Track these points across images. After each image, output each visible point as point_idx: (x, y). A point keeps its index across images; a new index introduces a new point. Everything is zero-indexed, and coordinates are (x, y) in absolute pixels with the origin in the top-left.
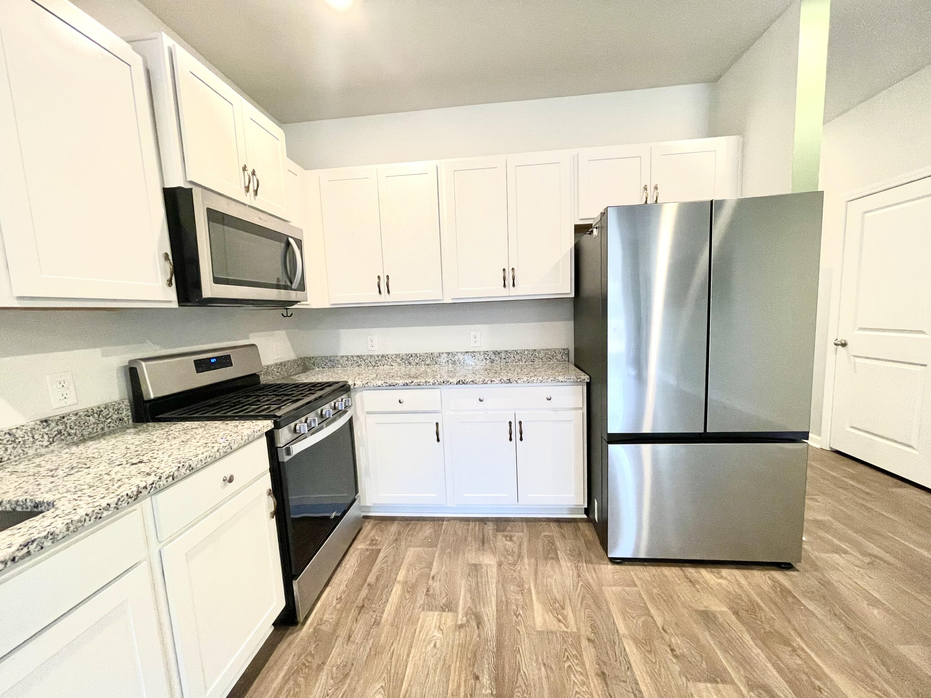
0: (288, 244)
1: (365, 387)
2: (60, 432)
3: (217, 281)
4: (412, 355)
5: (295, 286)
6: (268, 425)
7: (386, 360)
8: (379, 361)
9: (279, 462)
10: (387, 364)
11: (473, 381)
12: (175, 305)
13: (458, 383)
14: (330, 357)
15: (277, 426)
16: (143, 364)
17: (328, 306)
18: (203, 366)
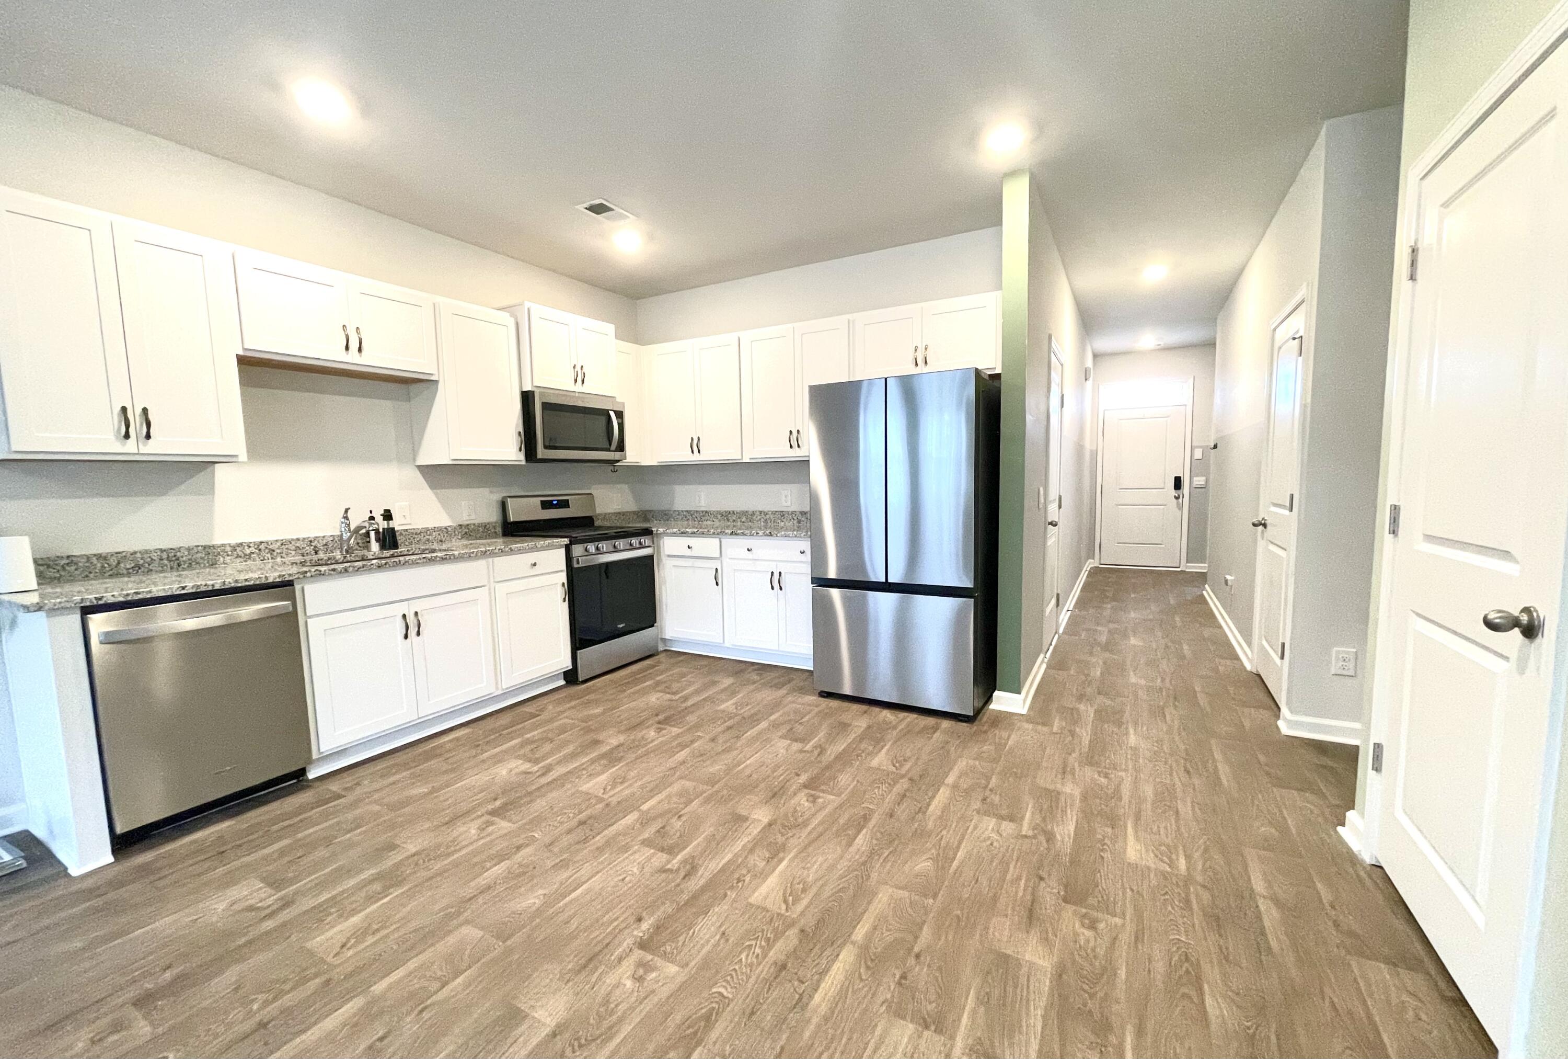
0: (609, 417)
1: (665, 534)
2: (466, 533)
3: (546, 447)
4: (730, 512)
5: (613, 447)
6: (566, 541)
7: (709, 516)
8: (703, 516)
9: (573, 566)
10: (710, 520)
11: (743, 533)
12: (524, 463)
14: (666, 511)
15: (571, 543)
16: (510, 499)
18: (546, 505)
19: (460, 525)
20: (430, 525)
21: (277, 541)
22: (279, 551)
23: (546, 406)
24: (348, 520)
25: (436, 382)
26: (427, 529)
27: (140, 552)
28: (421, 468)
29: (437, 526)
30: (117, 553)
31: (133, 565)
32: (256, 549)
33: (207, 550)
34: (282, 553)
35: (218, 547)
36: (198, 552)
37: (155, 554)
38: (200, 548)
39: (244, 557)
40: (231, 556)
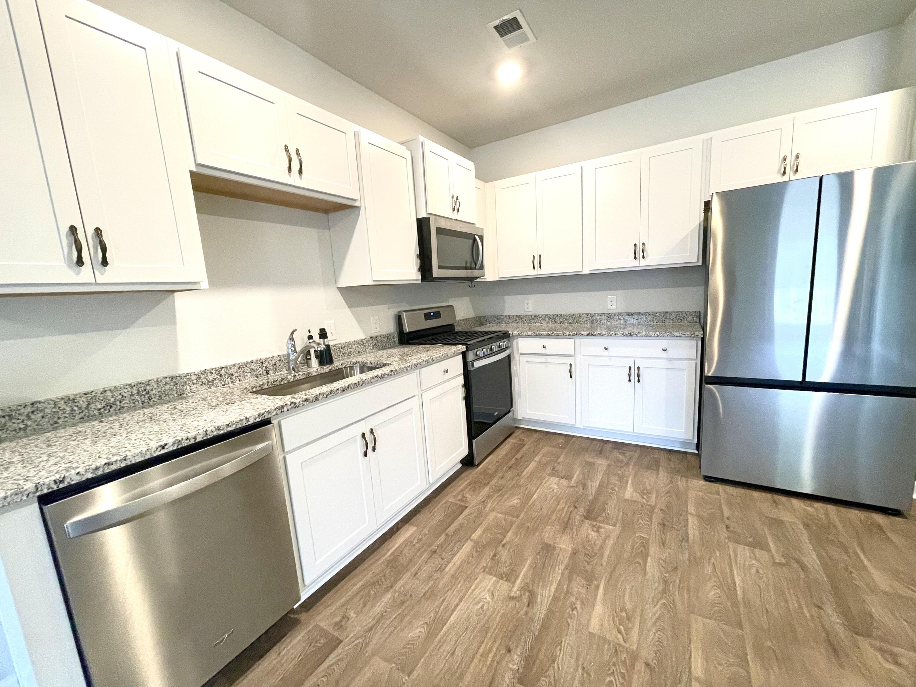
0: (475, 240)
1: (520, 336)
2: (375, 344)
3: (440, 267)
4: (557, 315)
5: (477, 267)
6: (463, 348)
7: (538, 319)
8: (533, 319)
9: (468, 370)
10: (538, 322)
11: (600, 334)
12: (420, 282)
13: (588, 335)
14: (498, 316)
15: (468, 349)
16: (404, 313)
17: (497, 279)
18: (428, 316)
19: (371, 338)
20: (351, 340)
21: (234, 365)
22: (236, 375)
23: (440, 231)
24: (293, 341)
25: (358, 208)
26: (349, 343)
27: (110, 390)
28: (341, 289)
29: (356, 339)
30: (85, 394)
31: (104, 404)
32: (217, 375)
33: (174, 380)
34: (240, 376)
35: (184, 377)
36: (166, 383)
37: (126, 391)
38: (168, 379)
39: (208, 384)
40: (197, 384)
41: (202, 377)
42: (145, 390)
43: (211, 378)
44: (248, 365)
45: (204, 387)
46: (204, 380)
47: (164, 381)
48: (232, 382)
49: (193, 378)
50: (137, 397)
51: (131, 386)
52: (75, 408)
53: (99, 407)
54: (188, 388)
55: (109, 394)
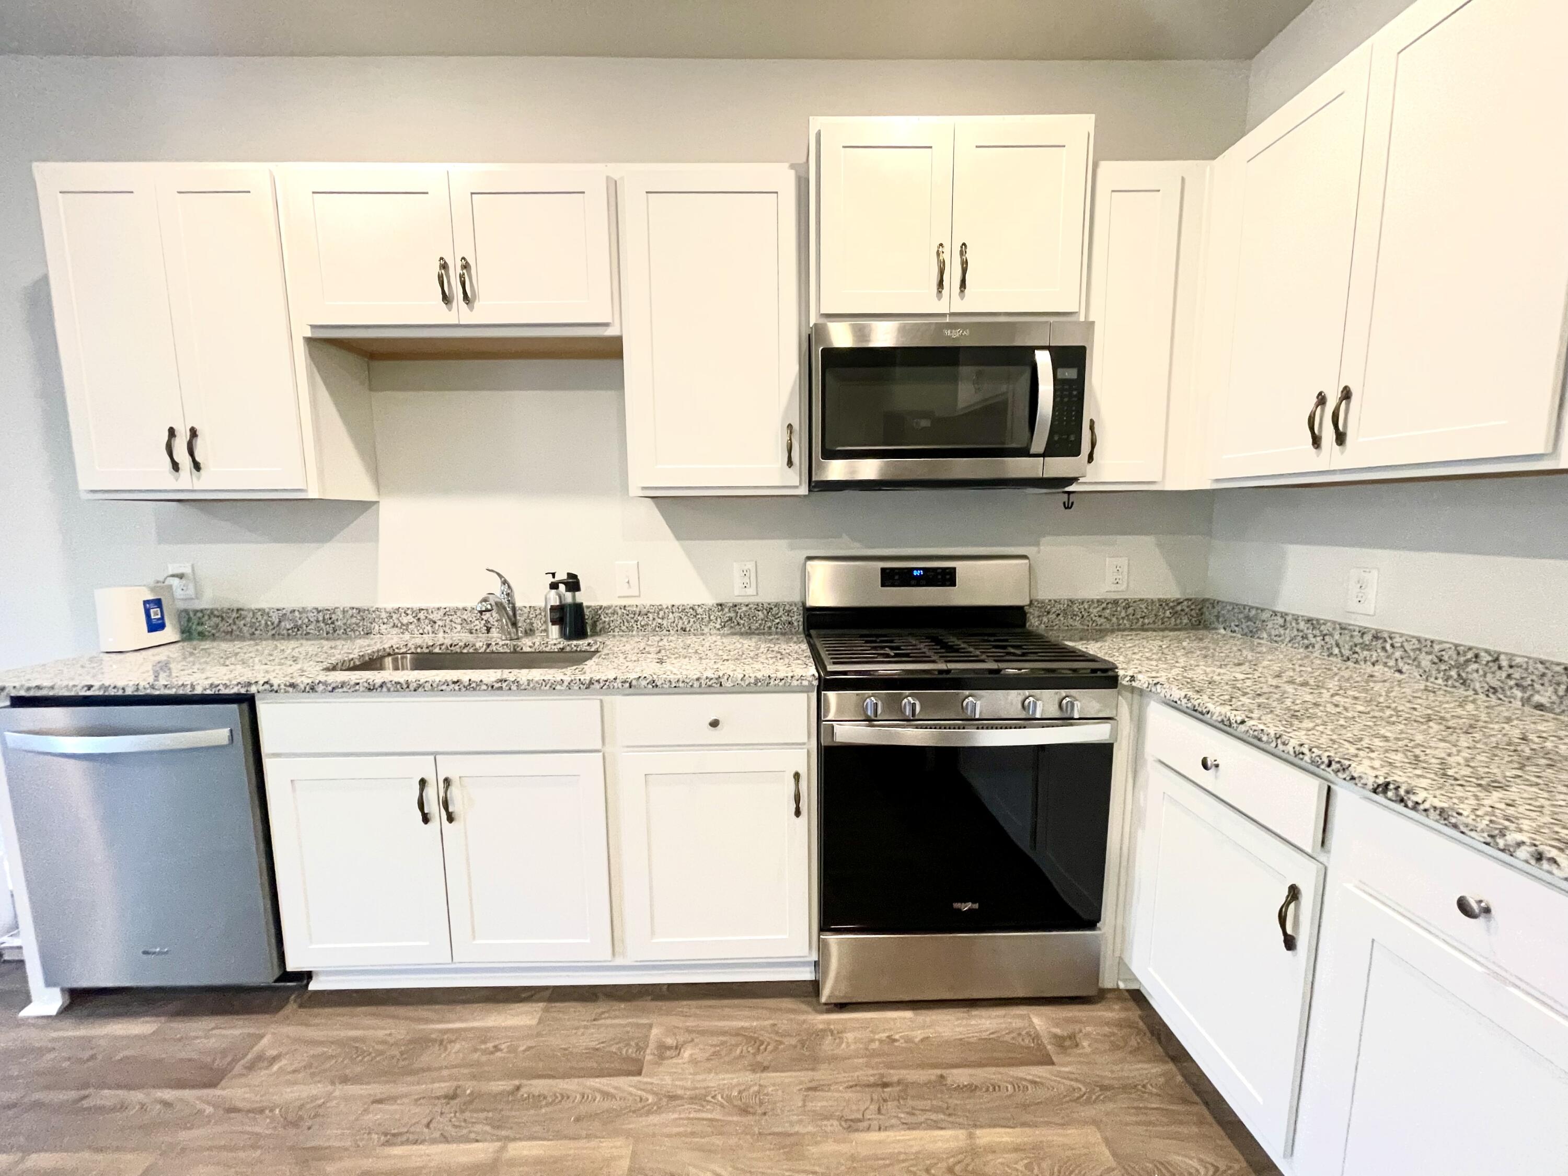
2: (730, 619)
3: (827, 455)
7: (1386, 649)
12: (807, 493)
13: (1382, 788)
22: (440, 623)
25: (617, 340)
26: (662, 608)
27: (299, 611)
30: (278, 610)
31: (292, 625)
32: (414, 617)
33: (361, 614)
34: (445, 626)
35: (374, 611)
36: (352, 616)
37: (312, 615)
38: (354, 611)
39: (401, 628)
40: (386, 623)
41: (395, 616)
42: (330, 619)
43: (405, 620)
44: (459, 613)
45: (395, 631)
46: (396, 622)
47: (350, 612)
48: (433, 632)
49: (384, 615)
50: (322, 625)
51: (319, 612)
52: (269, 623)
53: (288, 627)
54: (377, 627)
55: (297, 614)
